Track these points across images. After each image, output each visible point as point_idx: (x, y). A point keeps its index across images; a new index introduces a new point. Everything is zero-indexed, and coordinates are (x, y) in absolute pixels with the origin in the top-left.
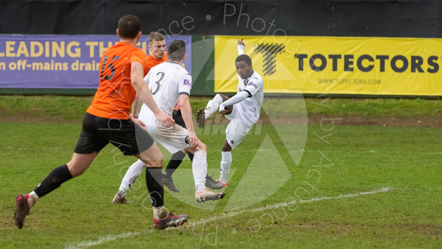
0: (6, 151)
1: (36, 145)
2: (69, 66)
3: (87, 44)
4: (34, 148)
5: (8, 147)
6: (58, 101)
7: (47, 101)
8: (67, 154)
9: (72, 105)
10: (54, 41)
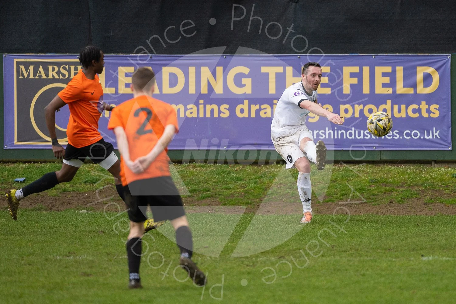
0: (120, 264)
1: (172, 251)
2: (232, 110)
3: (264, 70)
4: (169, 257)
5: (122, 255)
6: (212, 172)
7: (191, 173)
8: (228, 267)
9: (237, 179)
10: (204, 65)
